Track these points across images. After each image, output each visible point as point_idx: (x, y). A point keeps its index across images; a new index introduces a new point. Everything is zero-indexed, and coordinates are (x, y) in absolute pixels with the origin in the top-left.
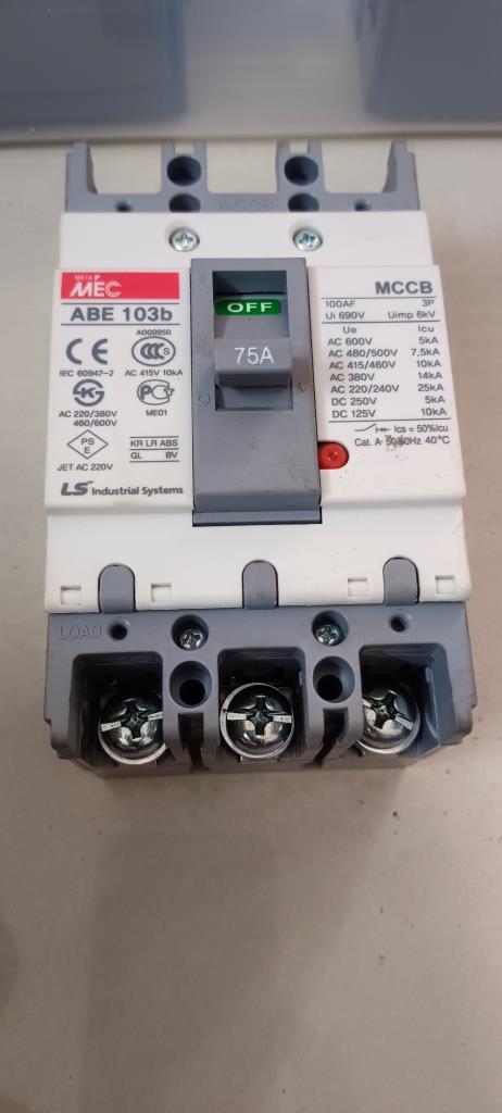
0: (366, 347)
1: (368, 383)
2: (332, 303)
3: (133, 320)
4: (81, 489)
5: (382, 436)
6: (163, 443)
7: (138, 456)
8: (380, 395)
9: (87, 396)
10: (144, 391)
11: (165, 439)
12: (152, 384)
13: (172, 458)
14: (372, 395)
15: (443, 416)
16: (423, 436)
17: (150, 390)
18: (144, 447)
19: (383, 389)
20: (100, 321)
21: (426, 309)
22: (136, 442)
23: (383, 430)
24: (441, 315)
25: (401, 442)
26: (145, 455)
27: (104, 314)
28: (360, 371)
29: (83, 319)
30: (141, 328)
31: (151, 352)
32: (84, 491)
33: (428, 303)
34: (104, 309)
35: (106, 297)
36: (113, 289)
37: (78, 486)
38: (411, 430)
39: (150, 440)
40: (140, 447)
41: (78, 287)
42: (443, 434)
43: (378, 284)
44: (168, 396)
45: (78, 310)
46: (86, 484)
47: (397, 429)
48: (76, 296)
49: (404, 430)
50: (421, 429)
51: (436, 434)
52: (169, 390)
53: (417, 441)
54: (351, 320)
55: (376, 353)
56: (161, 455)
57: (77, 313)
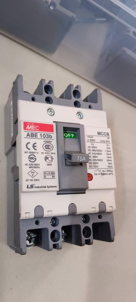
0: (96, 149)
1: (96, 158)
2: (89, 136)
3: (42, 138)
4: (32, 186)
5: (100, 172)
6: (51, 173)
7: (45, 177)
8: (99, 162)
9: (32, 159)
10: (46, 158)
11: (52, 172)
12: (48, 157)
13: (54, 178)
14: (97, 162)
15: (112, 168)
16: (108, 173)
17: (48, 158)
18: (47, 174)
19: (100, 160)
20: (34, 137)
21: (108, 140)
22: (45, 173)
23: (100, 171)
24: (111, 142)
25: (104, 174)
26: (47, 177)
27: (35, 135)
28: (95, 155)
29: (30, 136)
30: (45, 140)
31: (47, 147)
32: (33, 187)
33: (108, 138)
34: (35, 134)
35: (35, 130)
36: (37, 128)
37: (31, 186)
38: (106, 171)
39: (48, 172)
40: (46, 174)
41: (28, 126)
42: (112, 172)
43: (98, 132)
44: (52, 160)
45: (28, 134)
46: (33, 185)
47: (103, 171)
48: (28, 129)
49: (104, 171)
50: (108, 171)
51: (111, 172)
52: (52, 158)
53: (107, 174)
54: (93, 141)
55: (98, 151)
56: (51, 177)
57: (28, 135)
